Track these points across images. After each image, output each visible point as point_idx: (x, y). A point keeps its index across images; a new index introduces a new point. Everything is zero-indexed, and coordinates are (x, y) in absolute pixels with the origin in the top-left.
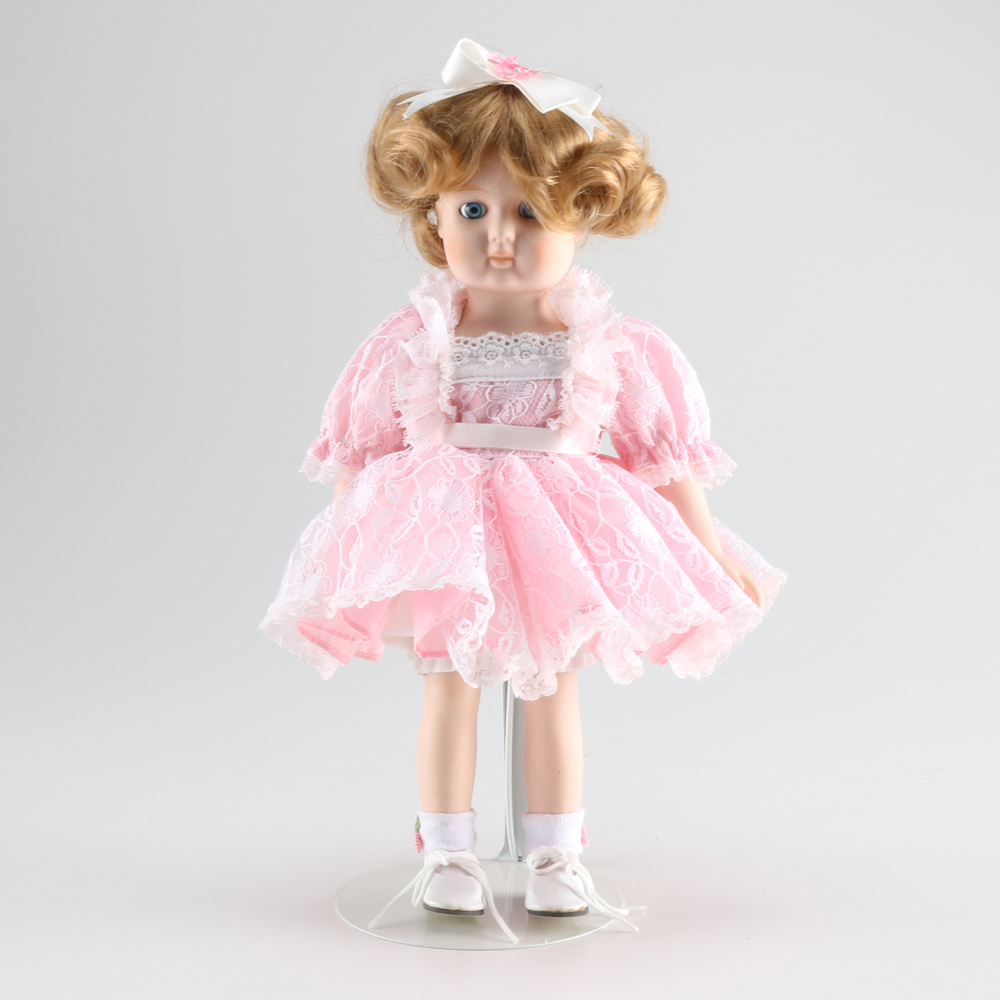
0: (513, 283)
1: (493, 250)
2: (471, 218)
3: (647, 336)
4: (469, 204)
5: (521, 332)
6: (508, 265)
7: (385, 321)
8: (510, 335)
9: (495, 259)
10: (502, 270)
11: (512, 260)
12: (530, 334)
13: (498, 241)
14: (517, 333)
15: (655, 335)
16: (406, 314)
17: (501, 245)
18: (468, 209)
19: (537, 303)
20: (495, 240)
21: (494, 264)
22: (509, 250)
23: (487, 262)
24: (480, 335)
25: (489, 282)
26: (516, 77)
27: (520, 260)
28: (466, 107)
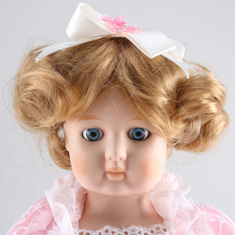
0: (124, 191)
1: (109, 166)
2: (91, 140)
3: (221, 223)
4: (89, 130)
5: (130, 226)
6: (121, 177)
7: (27, 213)
8: (122, 229)
9: (111, 173)
10: (116, 182)
11: (124, 174)
12: (136, 228)
13: (113, 159)
14: (126, 227)
15: (226, 222)
16: (43, 208)
17: (116, 163)
18: (88, 133)
19: (140, 200)
20: (111, 159)
21: (109, 176)
22: (121, 166)
23: (105, 175)
24: (99, 229)
25: (106, 190)
26: (126, 31)
27: (130, 174)
28: (86, 54)
